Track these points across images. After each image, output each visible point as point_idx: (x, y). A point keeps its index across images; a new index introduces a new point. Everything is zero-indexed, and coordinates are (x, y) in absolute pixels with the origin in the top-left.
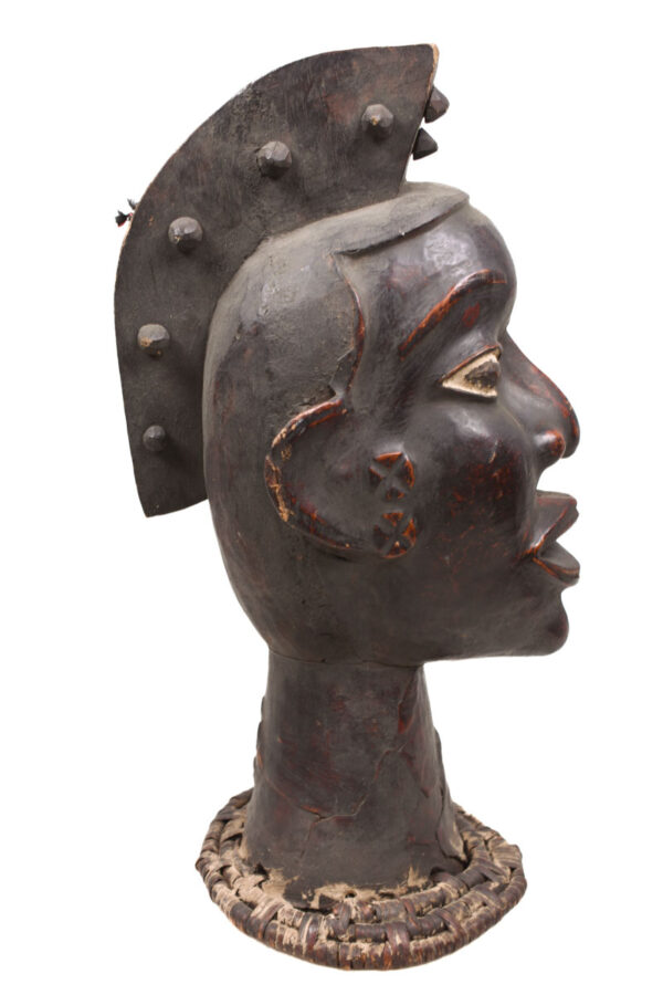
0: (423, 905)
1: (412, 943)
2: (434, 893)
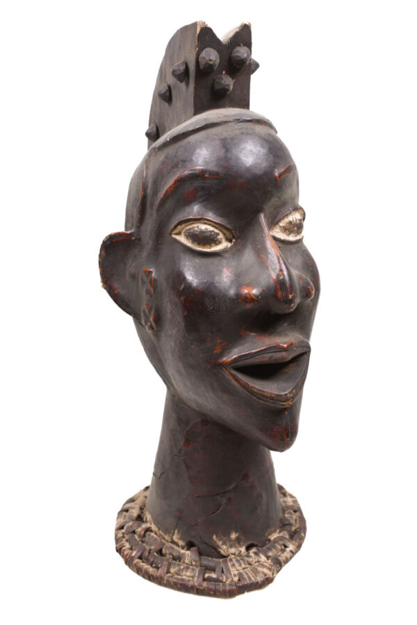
0: (168, 552)
1: (138, 560)
2: (179, 552)
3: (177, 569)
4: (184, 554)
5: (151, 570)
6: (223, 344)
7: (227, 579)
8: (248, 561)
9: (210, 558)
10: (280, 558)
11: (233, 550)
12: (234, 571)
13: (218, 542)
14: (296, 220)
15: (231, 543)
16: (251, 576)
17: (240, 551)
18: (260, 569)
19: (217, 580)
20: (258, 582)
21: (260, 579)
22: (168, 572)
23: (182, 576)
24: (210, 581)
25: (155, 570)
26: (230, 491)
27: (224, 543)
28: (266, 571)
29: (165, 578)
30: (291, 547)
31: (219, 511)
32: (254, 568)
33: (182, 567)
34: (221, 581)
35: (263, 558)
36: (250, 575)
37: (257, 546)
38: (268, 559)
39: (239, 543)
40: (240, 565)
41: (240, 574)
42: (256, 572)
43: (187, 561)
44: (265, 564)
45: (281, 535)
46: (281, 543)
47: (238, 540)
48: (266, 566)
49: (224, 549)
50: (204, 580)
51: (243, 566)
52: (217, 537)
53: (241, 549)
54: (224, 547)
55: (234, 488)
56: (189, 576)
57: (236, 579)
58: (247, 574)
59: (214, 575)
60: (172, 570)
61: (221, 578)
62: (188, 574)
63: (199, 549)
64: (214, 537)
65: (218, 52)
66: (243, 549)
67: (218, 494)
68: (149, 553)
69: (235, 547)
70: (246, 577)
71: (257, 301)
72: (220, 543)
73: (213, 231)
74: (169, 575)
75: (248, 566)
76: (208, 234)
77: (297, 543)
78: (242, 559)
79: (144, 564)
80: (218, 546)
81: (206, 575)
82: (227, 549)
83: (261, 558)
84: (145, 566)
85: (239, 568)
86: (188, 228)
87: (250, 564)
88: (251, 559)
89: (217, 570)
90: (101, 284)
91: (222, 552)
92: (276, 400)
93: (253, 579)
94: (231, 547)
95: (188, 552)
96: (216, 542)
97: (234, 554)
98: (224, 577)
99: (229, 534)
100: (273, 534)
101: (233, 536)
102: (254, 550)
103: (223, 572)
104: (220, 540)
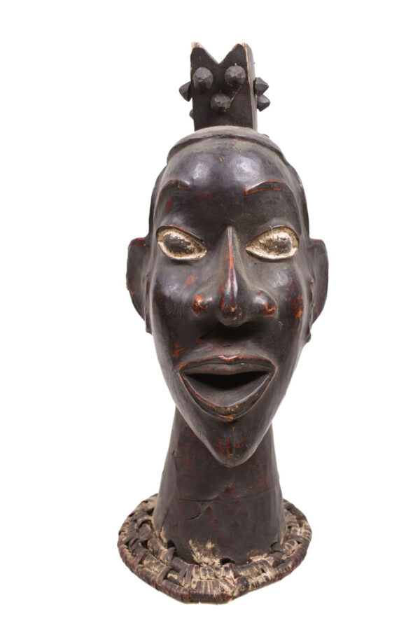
0: (151, 545)
3: (149, 562)
4: (162, 550)
5: (129, 556)
6: (181, 349)
7: (186, 583)
8: (215, 574)
9: (182, 561)
10: (249, 580)
11: (206, 560)
12: (196, 579)
13: (193, 547)
14: (278, 238)
15: (206, 552)
16: (209, 588)
17: (214, 563)
18: (222, 584)
19: (176, 582)
20: (212, 596)
21: (215, 593)
22: (141, 562)
23: (151, 570)
24: (171, 581)
25: (132, 557)
26: (210, 501)
27: (199, 550)
28: (226, 587)
29: (136, 567)
30: (269, 573)
31: (198, 518)
32: (217, 581)
33: (154, 562)
34: (180, 585)
35: (231, 574)
36: (208, 586)
37: (233, 562)
38: (235, 578)
39: (214, 555)
40: (205, 575)
41: (199, 584)
42: (216, 585)
43: (161, 558)
44: (229, 581)
45: (266, 559)
46: (260, 567)
47: (213, 552)
48: (228, 584)
49: (197, 556)
50: (166, 578)
51: (208, 576)
52: (193, 543)
53: (215, 561)
54: (198, 554)
55: (215, 499)
56: (156, 572)
57: (194, 586)
58: (207, 584)
59: (176, 577)
60: (145, 562)
61: (180, 581)
62: (156, 569)
63: (176, 550)
64: (190, 542)
65: (211, 71)
66: (217, 562)
67: (199, 501)
68: (135, 541)
69: (210, 557)
70: (203, 587)
71: (204, 310)
72: (195, 549)
73: (183, 240)
74: (140, 565)
75: (213, 578)
76: (177, 242)
77: (277, 572)
78: (209, 570)
79: (127, 550)
80: (192, 551)
81: (169, 575)
82: (201, 556)
83: (229, 574)
84: (127, 552)
85: (203, 577)
86: (165, 234)
87: (216, 577)
88: (218, 573)
89: (181, 572)
90: (126, 285)
91: (195, 558)
92: (217, 412)
93: (209, 591)
94: (205, 556)
95: (166, 550)
96: (191, 547)
97: (207, 564)
98: (184, 581)
99: (205, 543)
100: (258, 556)
101: (209, 546)
102: (227, 565)
103: (185, 576)
104: (195, 546)
